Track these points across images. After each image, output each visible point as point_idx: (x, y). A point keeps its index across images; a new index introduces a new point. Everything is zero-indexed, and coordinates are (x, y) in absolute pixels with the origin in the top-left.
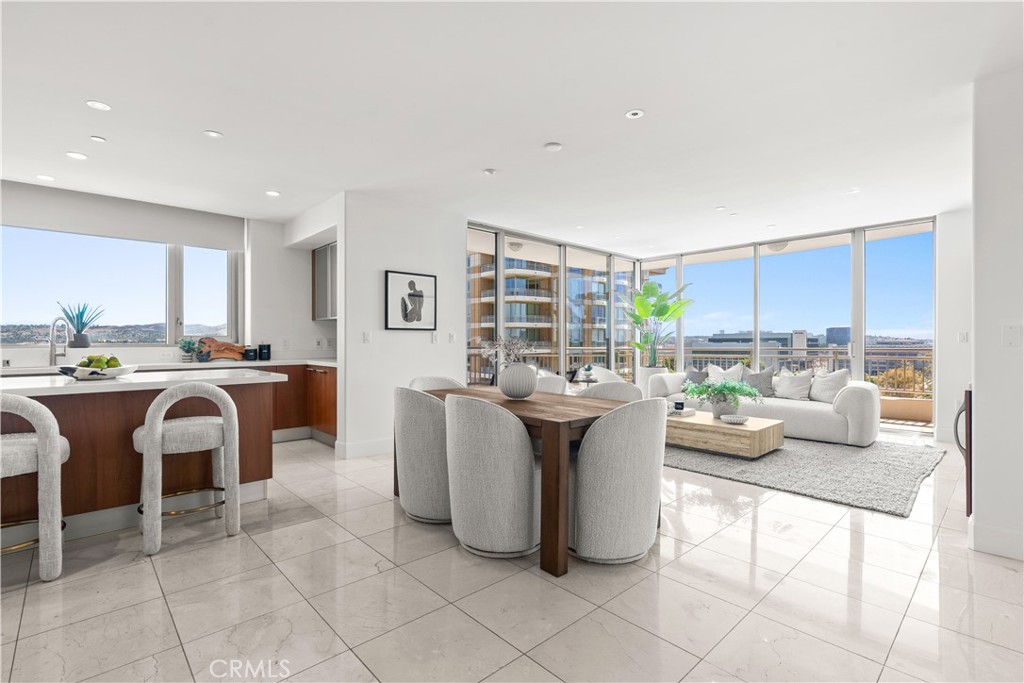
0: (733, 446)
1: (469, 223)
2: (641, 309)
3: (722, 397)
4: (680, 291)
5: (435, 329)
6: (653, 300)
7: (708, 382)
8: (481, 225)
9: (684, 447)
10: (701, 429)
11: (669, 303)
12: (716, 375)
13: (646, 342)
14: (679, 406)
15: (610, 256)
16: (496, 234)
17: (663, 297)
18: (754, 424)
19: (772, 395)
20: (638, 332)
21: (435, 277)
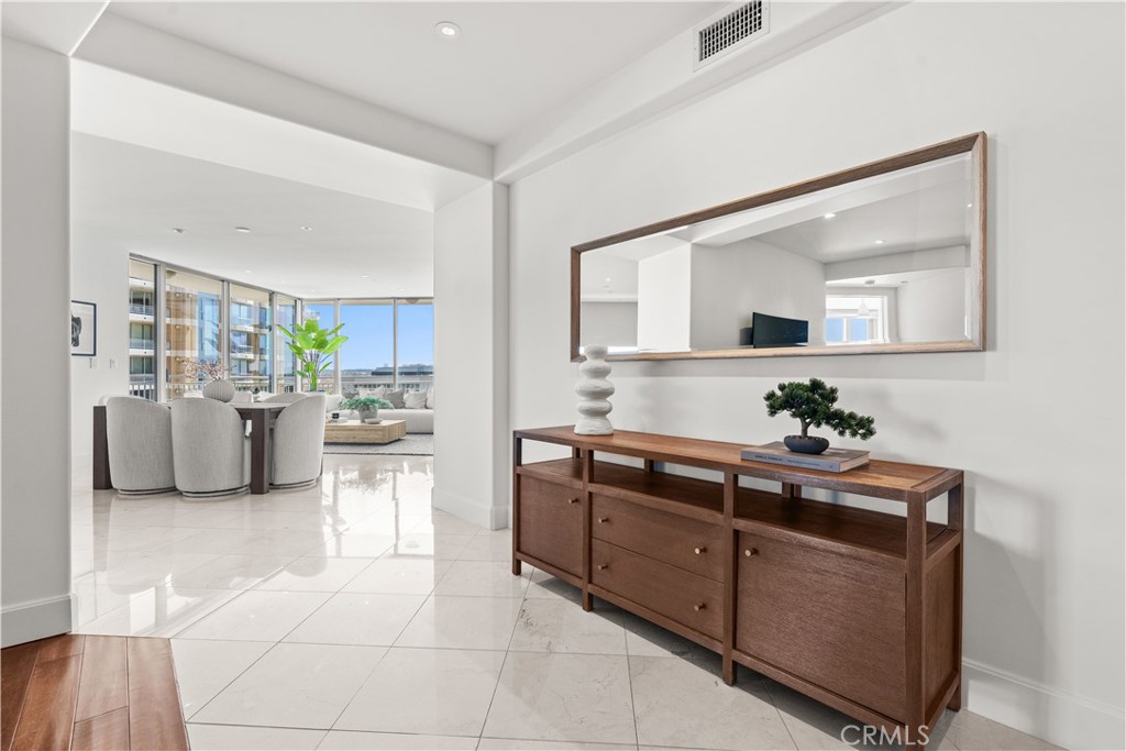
0: (373, 437)
1: (131, 255)
2: (303, 342)
3: (366, 407)
4: (337, 329)
5: (95, 354)
6: (313, 335)
7: (356, 397)
8: (141, 257)
9: (339, 442)
10: (351, 429)
11: (328, 338)
12: (364, 394)
13: (308, 371)
14: (336, 416)
15: (272, 294)
16: (156, 266)
17: (322, 334)
18: (385, 423)
19: (404, 407)
20: (299, 361)
21: (95, 305)
